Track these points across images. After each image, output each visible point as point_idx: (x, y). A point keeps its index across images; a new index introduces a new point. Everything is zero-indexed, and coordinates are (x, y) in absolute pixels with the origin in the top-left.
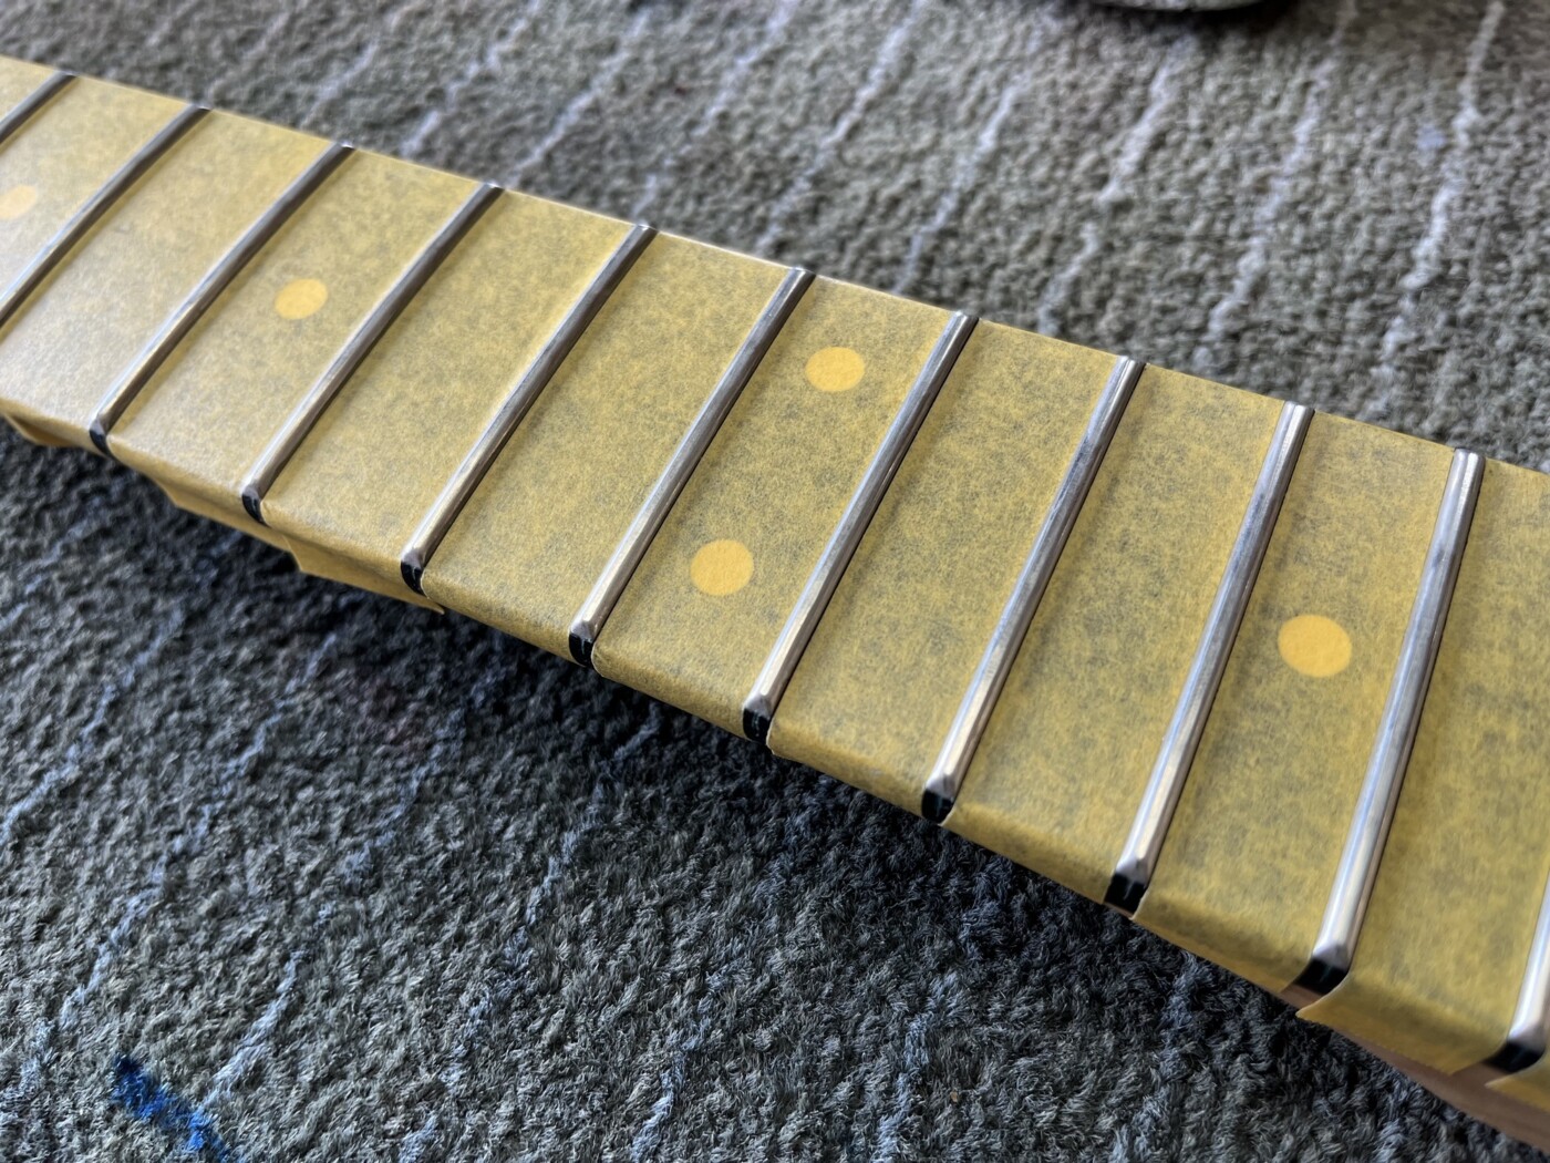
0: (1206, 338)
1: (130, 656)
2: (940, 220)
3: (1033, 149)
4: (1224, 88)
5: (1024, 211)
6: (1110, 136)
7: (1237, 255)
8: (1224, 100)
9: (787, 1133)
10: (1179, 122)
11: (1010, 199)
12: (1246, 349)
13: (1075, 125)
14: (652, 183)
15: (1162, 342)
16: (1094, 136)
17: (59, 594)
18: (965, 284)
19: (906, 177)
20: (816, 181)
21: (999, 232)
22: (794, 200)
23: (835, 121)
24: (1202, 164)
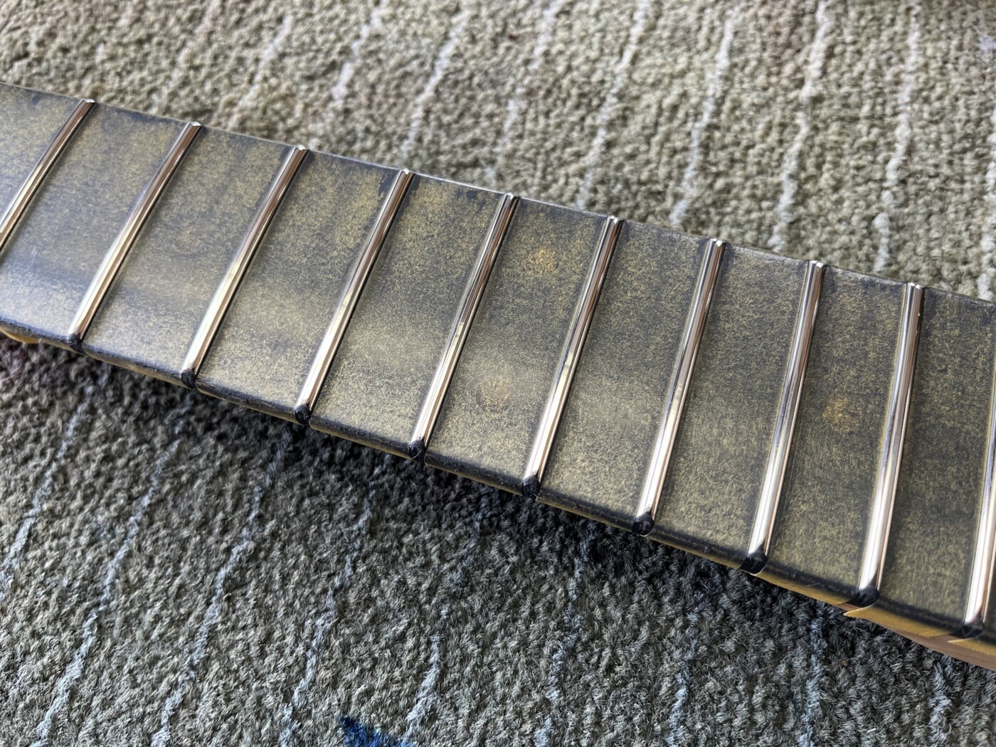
0: (886, 185)
1: (263, 467)
2: (706, 119)
3: (753, 63)
4: (861, 14)
5: (758, 108)
6: (799, 51)
7: (893, 127)
8: (863, 22)
9: (757, 699)
10: (839, 39)
11: (747, 100)
12: (912, 189)
13: (775, 45)
14: (513, 106)
15: (861, 189)
16: (789, 52)
17: (199, 430)
18: (733, 161)
19: (676, 90)
20: (620, 96)
21: (744, 123)
22: (609, 110)
23: (621, 53)
24: (859, 67)
